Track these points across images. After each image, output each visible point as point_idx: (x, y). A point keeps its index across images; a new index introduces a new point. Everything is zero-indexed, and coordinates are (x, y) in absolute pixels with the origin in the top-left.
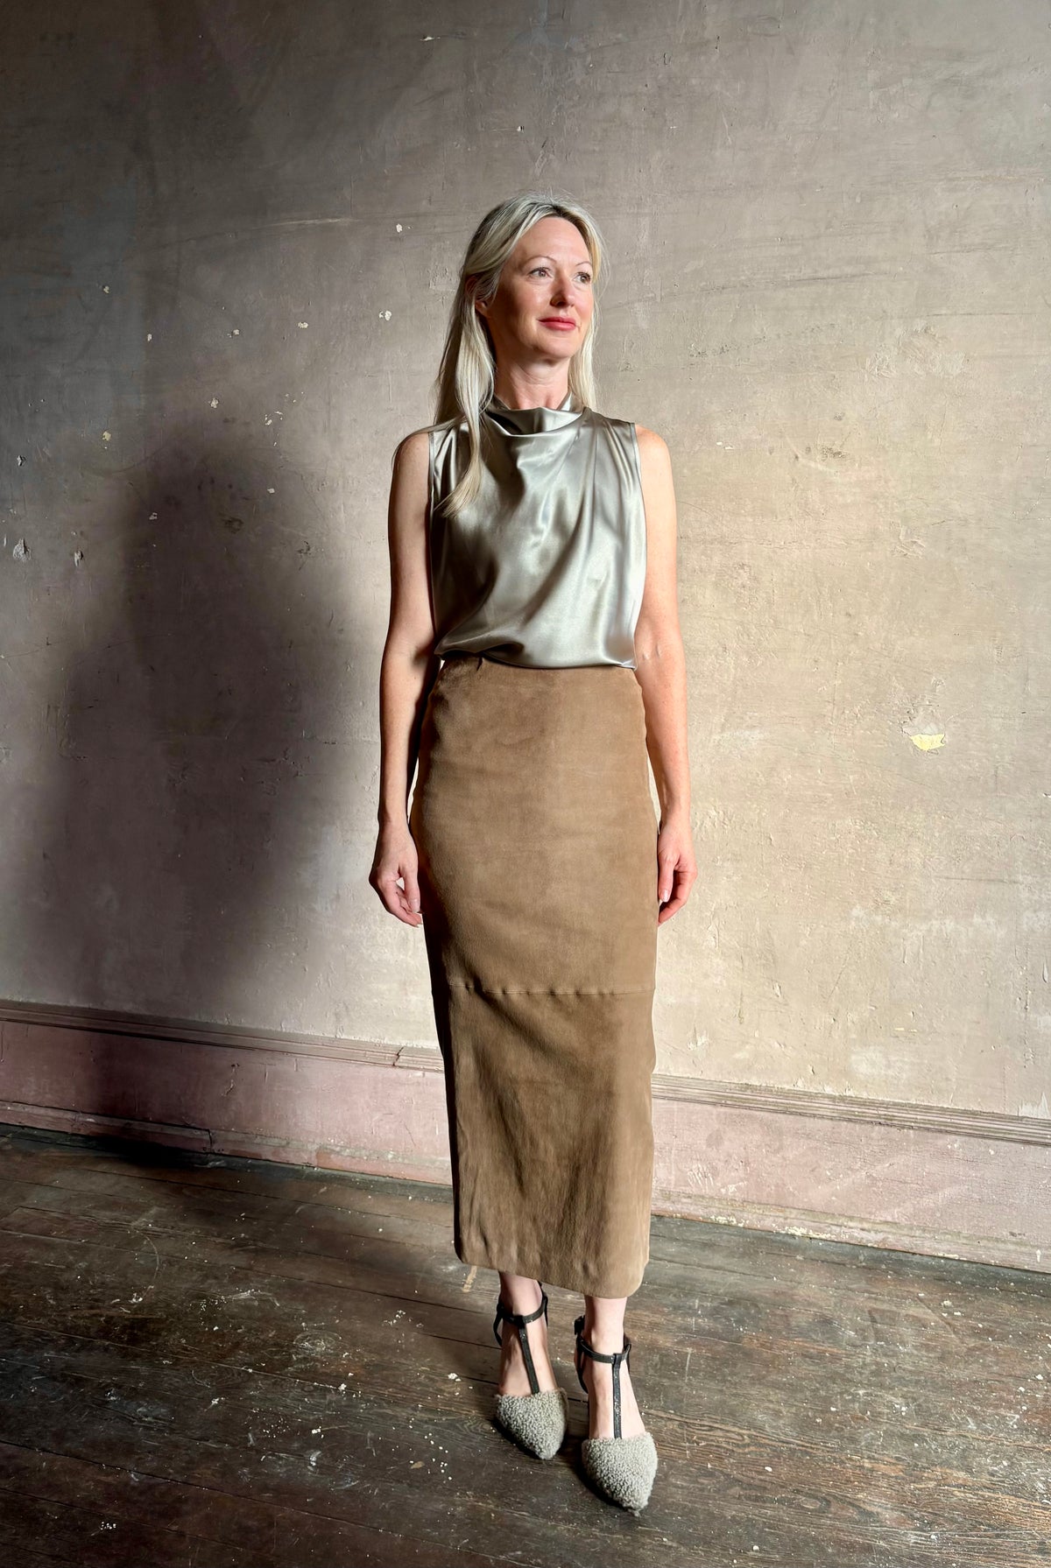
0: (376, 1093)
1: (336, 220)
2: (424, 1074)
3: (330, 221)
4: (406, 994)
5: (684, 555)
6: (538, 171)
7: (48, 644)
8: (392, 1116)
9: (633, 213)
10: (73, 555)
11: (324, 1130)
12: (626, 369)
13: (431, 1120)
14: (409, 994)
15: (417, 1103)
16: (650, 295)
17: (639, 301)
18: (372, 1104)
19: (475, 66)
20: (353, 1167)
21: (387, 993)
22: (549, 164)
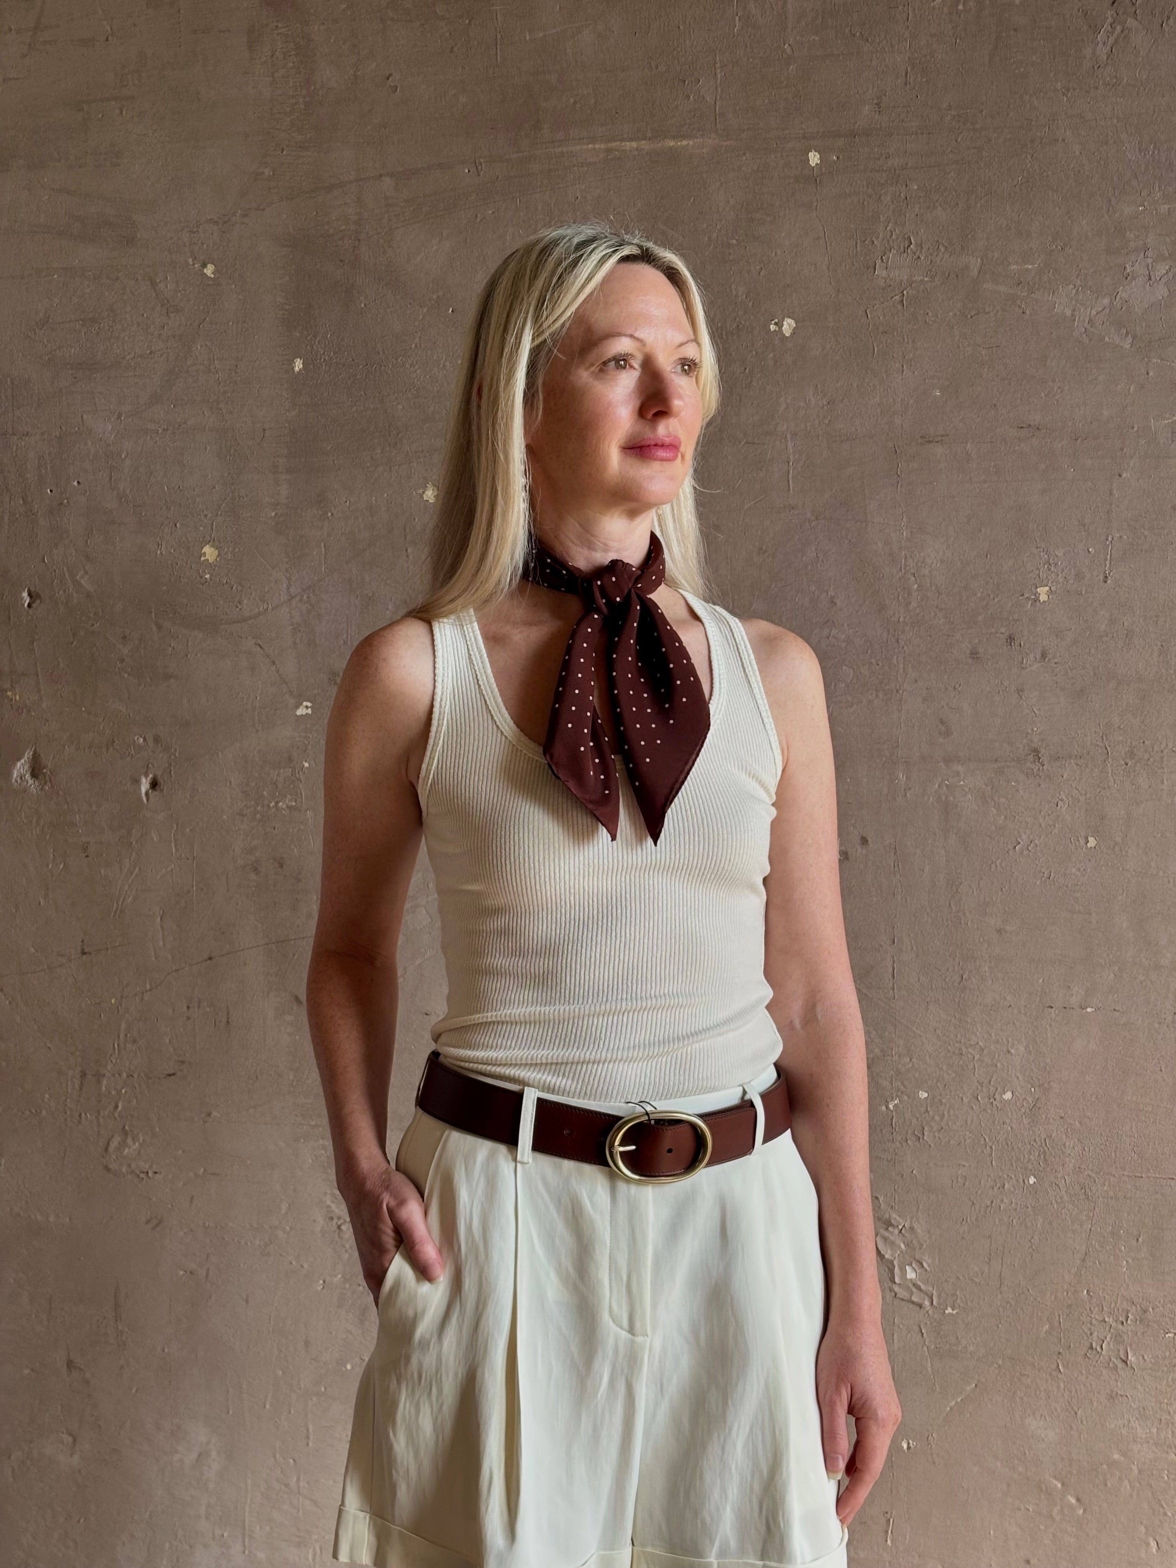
1: (685, 143)
3: (672, 143)
7: (84, 953)
10: (137, 782)
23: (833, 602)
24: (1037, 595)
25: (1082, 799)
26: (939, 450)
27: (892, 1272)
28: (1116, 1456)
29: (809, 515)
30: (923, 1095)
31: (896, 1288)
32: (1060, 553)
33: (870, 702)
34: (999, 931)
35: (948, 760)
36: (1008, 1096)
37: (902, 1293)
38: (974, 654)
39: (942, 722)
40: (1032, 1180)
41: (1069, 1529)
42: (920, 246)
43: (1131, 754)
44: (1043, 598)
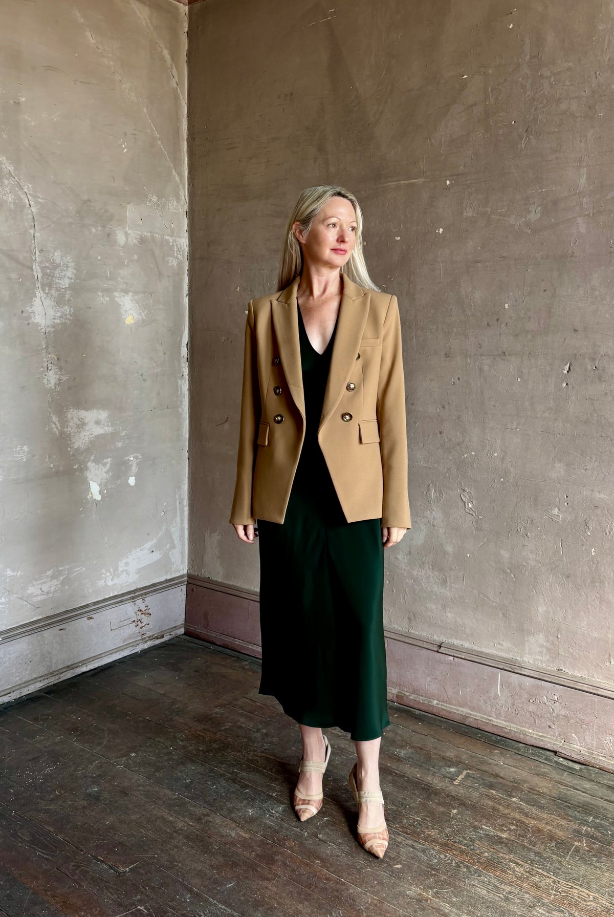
0: (428, 665)
1: (416, 181)
2: (454, 659)
3: (413, 181)
4: (446, 613)
5: (607, 366)
6: (523, 146)
8: (437, 681)
9: (577, 166)
11: (401, 683)
12: (572, 256)
13: (457, 686)
14: (447, 612)
15: (450, 675)
16: (587, 213)
17: (580, 216)
18: (426, 672)
19: (490, 89)
20: (415, 706)
21: (435, 610)
22: (530, 141)
23: (451, 309)
24: (505, 306)
25: (517, 367)
26: (479, 265)
27: (465, 504)
28: (524, 564)
29: (446, 285)
30: (473, 453)
31: (466, 509)
32: (511, 294)
33: (461, 338)
34: (494, 406)
35: (481, 355)
36: (496, 455)
37: (468, 511)
38: (488, 324)
39: (480, 344)
40: (502, 480)
41: (512, 584)
42: (475, 206)
43: (530, 353)
44: (506, 307)
